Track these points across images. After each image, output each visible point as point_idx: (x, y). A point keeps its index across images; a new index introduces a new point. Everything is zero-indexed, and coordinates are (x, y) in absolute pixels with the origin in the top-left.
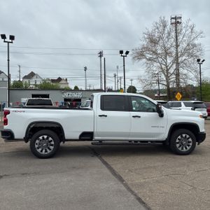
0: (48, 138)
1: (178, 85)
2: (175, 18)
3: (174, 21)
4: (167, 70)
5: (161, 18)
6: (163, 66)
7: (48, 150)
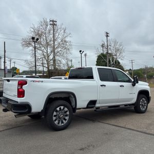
0: (64, 109)
1: (55, 68)
2: (53, 21)
3: (51, 23)
4: (48, 57)
5: (44, 19)
6: (45, 54)
7: (64, 121)
